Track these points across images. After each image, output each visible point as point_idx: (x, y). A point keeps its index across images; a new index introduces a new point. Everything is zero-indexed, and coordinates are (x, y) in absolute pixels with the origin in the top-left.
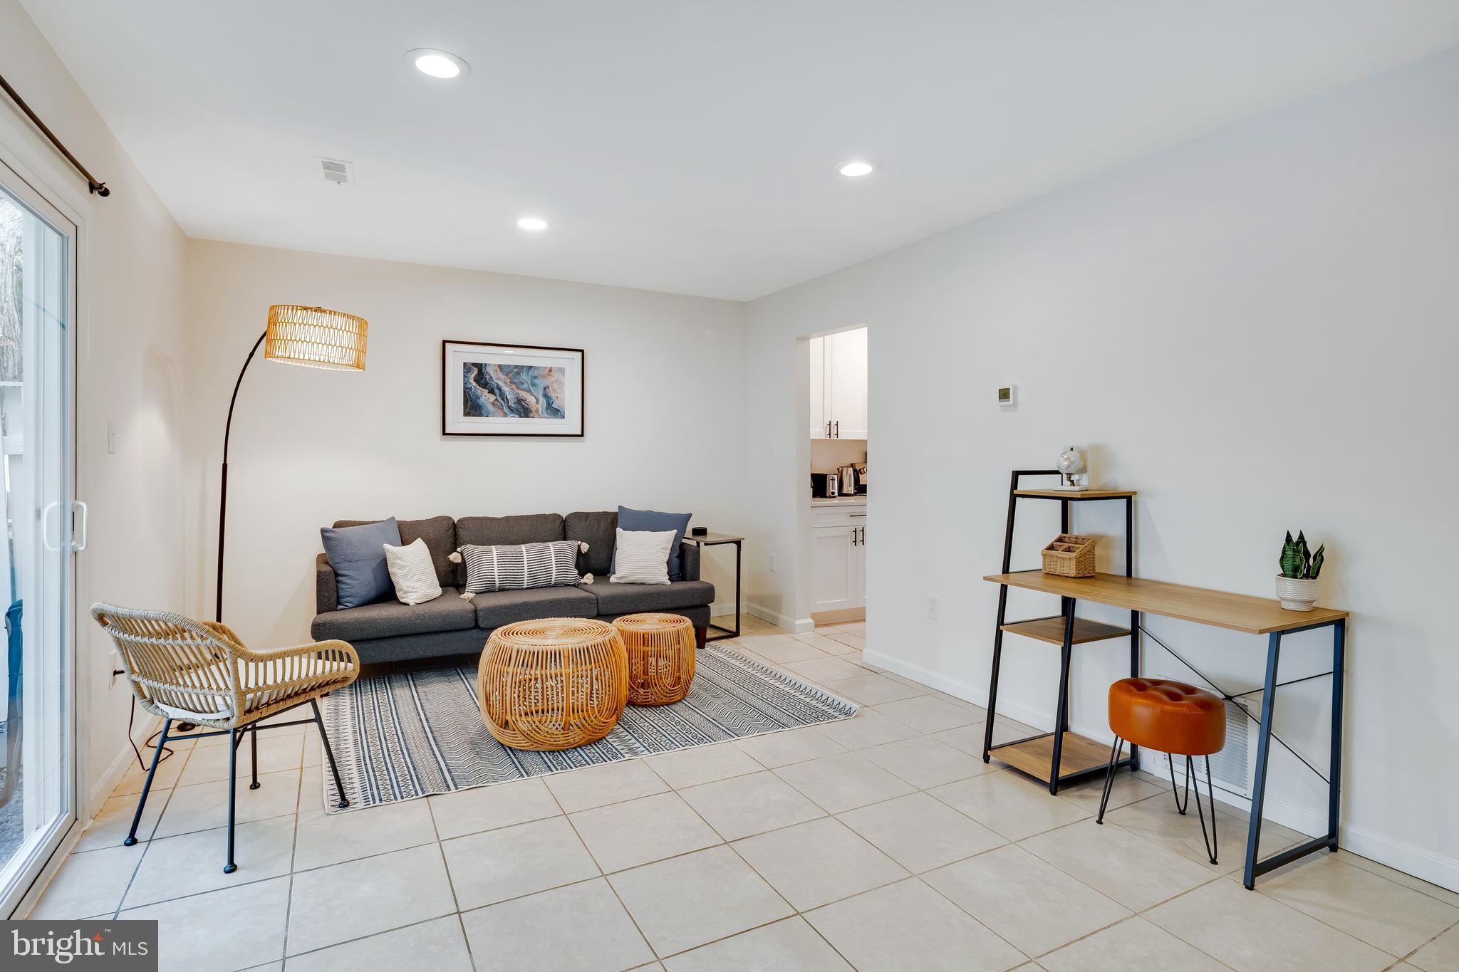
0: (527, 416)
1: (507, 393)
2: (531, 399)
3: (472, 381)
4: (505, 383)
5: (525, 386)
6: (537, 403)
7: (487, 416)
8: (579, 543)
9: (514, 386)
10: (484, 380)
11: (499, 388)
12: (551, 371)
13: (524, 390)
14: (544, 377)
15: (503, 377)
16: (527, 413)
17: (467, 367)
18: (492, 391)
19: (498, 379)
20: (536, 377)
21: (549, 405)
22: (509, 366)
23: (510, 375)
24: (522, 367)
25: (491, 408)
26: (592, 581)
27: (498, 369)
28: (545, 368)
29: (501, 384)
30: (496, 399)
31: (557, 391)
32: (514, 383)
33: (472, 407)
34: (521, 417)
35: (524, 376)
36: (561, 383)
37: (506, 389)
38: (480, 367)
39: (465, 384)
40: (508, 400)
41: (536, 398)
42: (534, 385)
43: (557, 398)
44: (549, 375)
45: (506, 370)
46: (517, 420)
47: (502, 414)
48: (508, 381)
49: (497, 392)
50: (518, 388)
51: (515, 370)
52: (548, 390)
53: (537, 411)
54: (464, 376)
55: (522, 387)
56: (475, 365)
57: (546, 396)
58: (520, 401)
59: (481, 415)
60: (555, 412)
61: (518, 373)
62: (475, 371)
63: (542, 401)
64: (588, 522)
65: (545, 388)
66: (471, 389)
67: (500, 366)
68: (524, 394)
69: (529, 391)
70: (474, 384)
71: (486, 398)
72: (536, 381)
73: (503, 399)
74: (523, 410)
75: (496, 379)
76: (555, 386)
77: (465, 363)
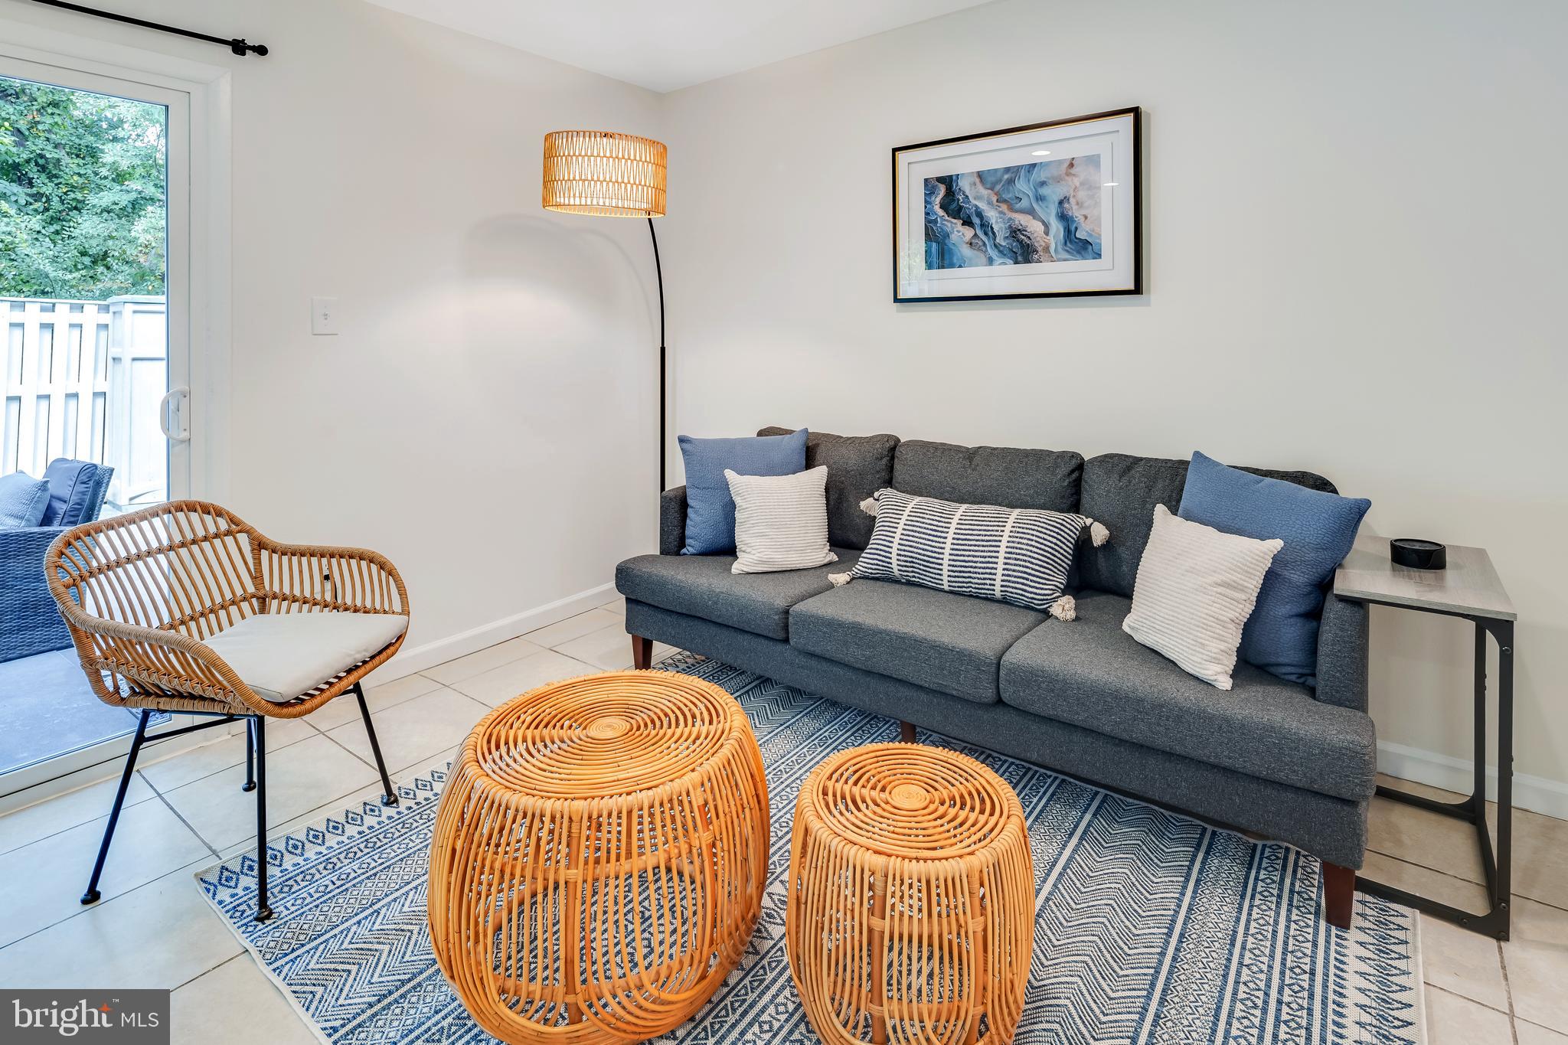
0: (1027, 261)
1: (993, 221)
2: (1035, 227)
3: (937, 208)
4: (990, 203)
5: (1024, 203)
6: (1047, 233)
7: (960, 266)
8: (1089, 521)
9: (1004, 207)
10: (955, 205)
11: (979, 214)
12: (1071, 165)
13: (1022, 211)
14: (1058, 180)
15: (985, 192)
16: (1028, 254)
17: (930, 186)
18: (967, 222)
19: (977, 197)
20: (1043, 184)
21: (1070, 234)
22: (996, 170)
23: (998, 187)
24: (1018, 168)
25: (966, 251)
26: (1071, 615)
27: (977, 180)
28: (1060, 162)
29: (982, 205)
30: (976, 235)
31: (1086, 204)
32: (1005, 201)
33: (940, 254)
34: (1016, 262)
35: (1022, 186)
36: (1093, 188)
37: (991, 215)
38: (948, 181)
39: (927, 214)
40: (994, 233)
41: (1043, 223)
42: (1040, 198)
43: (1086, 218)
44: (1068, 174)
45: (991, 179)
46: (1010, 268)
47: (984, 260)
48: (994, 199)
49: (976, 221)
50: (1012, 209)
51: (1006, 177)
52: (1066, 205)
53: (1047, 249)
54: (926, 202)
55: (1018, 206)
56: (940, 180)
57: (1064, 218)
58: (1015, 232)
59: (951, 266)
60: (1081, 246)
61: (1011, 181)
62: (942, 190)
63: (1057, 228)
64: (1125, 480)
65: (1061, 203)
66: (935, 222)
67: (980, 175)
68: (1022, 220)
69: (1031, 212)
70: (941, 212)
71: (959, 234)
72: (1043, 191)
73: (986, 234)
74: (1023, 251)
75: (975, 199)
76: (1082, 194)
77: (926, 180)
